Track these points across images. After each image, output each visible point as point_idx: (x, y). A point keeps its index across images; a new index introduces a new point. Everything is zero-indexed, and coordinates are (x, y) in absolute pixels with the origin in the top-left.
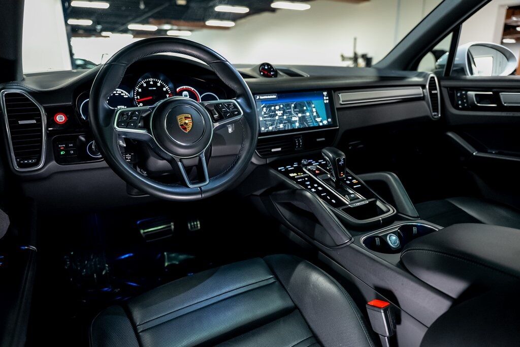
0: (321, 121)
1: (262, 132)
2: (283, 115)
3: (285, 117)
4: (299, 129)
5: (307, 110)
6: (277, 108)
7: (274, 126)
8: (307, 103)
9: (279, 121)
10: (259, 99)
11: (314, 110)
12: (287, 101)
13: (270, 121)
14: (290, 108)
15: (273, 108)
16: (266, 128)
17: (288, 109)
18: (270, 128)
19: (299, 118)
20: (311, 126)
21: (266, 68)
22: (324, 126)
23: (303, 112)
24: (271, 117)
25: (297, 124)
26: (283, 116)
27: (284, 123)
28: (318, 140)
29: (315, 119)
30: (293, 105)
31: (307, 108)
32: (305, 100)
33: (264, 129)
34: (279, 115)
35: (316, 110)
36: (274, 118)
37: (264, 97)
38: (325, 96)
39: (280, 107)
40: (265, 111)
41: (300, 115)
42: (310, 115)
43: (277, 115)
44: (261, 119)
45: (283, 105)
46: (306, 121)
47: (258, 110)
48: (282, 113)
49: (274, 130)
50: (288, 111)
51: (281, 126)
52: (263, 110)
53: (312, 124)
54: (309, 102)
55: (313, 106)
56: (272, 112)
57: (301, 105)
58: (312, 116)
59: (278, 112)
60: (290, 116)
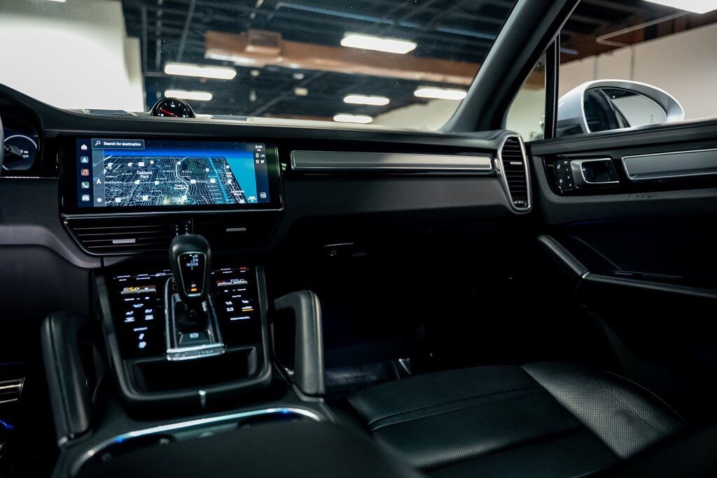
0: (243, 197)
1: (95, 205)
2: (153, 178)
3: (157, 183)
4: (186, 207)
5: (212, 173)
6: (141, 164)
7: (128, 198)
8: (214, 161)
9: (140, 189)
10: (102, 146)
11: (229, 175)
12: (169, 154)
13: (121, 186)
14: (173, 168)
15: (130, 164)
16: (107, 200)
17: (167, 169)
18: (118, 200)
19: (191, 187)
20: (217, 203)
21: (173, 106)
22: (247, 206)
23: (203, 176)
24: (122, 180)
25: (184, 198)
26: (154, 180)
27: (153, 194)
28: (228, 230)
29: (228, 191)
30: (179, 163)
31: (211, 169)
32: (209, 156)
33: (103, 201)
34: (144, 177)
35: (232, 175)
36: (131, 182)
37: (114, 144)
38: (258, 152)
39: (147, 164)
40: (111, 168)
41: (193, 182)
42: (217, 184)
43: (137, 177)
44: (99, 182)
45: (155, 162)
46: (207, 193)
47: (94, 165)
48: (150, 175)
49: (126, 205)
50: (166, 173)
51: (145, 198)
52: (106, 166)
53: (219, 200)
54: (220, 161)
55: (228, 167)
56: (128, 172)
57: (198, 163)
58: (222, 186)
59: (141, 173)
60: (170, 182)
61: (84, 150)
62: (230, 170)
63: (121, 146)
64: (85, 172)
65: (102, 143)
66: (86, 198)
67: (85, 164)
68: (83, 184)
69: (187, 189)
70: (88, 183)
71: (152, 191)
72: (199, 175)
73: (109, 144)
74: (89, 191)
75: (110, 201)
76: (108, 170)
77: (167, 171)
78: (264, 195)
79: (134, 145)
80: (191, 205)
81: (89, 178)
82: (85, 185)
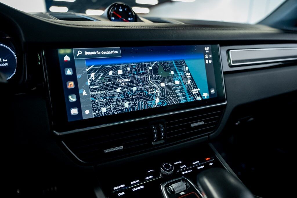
0: (199, 94)
1: (84, 118)
3: (135, 89)
4: (160, 109)
5: (176, 75)
6: (120, 72)
7: (112, 106)
8: (177, 64)
9: (122, 96)
10: (83, 55)
11: (188, 75)
12: (141, 60)
13: (105, 96)
14: (146, 73)
15: (110, 73)
16: (94, 111)
17: (141, 75)
18: (104, 110)
19: (162, 89)
20: (182, 102)
21: (121, 10)
22: (204, 102)
23: (170, 79)
24: (105, 89)
25: (157, 101)
26: (132, 86)
27: (133, 100)
28: (192, 125)
29: (189, 91)
30: (151, 68)
31: (175, 72)
32: (172, 59)
33: (91, 113)
34: (124, 84)
35: (191, 75)
36: (113, 91)
37: (94, 53)
38: (207, 53)
39: (125, 72)
40: (94, 78)
41: (163, 85)
42: (180, 85)
43: (118, 85)
45: (131, 68)
46: (173, 94)
47: (79, 76)
48: (128, 82)
49: (111, 114)
50: (141, 79)
51: (126, 105)
52: (89, 76)
53: (183, 99)
54: (181, 63)
55: (187, 68)
56: (110, 80)
57: (165, 67)
58: (184, 86)
59: (121, 81)
60: (145, 87)
61: (67, 61)
62: (189, 71)
63: (101, 55)
65: (83, 53)
66: (74, 111)
67: (69, 76)
68: (70, 97)
69: (159, 92)
70: (75, 96)
71: (131, 98)
72: (166, 78)
73: (90, 53)
74: (77, 104)
75: (97, 112)
76: (92, 81)
77: (142, 77)
78: (213, 91)
79: (112, 52)
80: (162, 107)
81: (75, 91)
82: (72, 99)
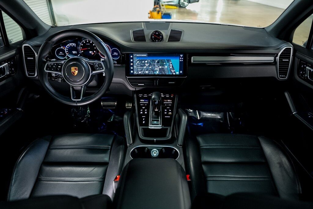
0: (175, 72)
1: (134, 74)
3: (150, 67)
4: (158, 75)
5: (166, 64)
6: (146, 62)
7: (142, 72)
8: (167, 60)
9: (146, 69)
10: (136, 56)
13: (141, 68)
14: (155, 63)
15: (143, 62)
18: (140, 72)
19: (160, 69)
20: (167, 74)
21: (157, 33)
22: (176, 75)
23: (163, 65)
24: (141, 66)
25: (158, 72)
27: (149, 71)
28: (169, 83)
29: (170, 70)
30: (157, 61)
32: (165, 59)
33: (136, 73)
35: (172, 65)
36: (143, 67)
37: (139, 55)
38: (181, 57)
39: (148, 62)
40: (138, 63)
41: (160, 67)
42: (167, 68)
43: (145, 66)
44: (135, 67)
45: (150, 61)
46: (164, 71)
47: (134, 62)
48: (148, 65)
49: (142, 74)
50: (153, 64)
51: (147, 72)
54: (169, 60)
55: (171, 62)
56: (143, 64)
57: (162, 61)
59: (146, 64)
60: (154, 67)
62: (171, 63)
63: (141, 56)
64: (132, 64)
66: (132, 72)
67: (132, 62)
69: (159, 69)
72: (162, 65)
74: (133, 70)
75: (138, 73)
78: (181, 72)
79: (144, 55)
81: (133, 66)
82: (132, 68)
